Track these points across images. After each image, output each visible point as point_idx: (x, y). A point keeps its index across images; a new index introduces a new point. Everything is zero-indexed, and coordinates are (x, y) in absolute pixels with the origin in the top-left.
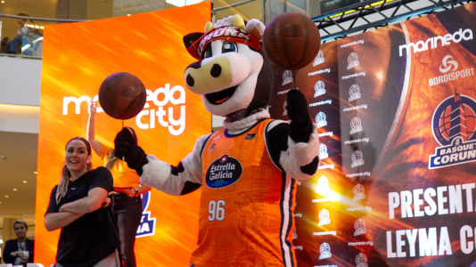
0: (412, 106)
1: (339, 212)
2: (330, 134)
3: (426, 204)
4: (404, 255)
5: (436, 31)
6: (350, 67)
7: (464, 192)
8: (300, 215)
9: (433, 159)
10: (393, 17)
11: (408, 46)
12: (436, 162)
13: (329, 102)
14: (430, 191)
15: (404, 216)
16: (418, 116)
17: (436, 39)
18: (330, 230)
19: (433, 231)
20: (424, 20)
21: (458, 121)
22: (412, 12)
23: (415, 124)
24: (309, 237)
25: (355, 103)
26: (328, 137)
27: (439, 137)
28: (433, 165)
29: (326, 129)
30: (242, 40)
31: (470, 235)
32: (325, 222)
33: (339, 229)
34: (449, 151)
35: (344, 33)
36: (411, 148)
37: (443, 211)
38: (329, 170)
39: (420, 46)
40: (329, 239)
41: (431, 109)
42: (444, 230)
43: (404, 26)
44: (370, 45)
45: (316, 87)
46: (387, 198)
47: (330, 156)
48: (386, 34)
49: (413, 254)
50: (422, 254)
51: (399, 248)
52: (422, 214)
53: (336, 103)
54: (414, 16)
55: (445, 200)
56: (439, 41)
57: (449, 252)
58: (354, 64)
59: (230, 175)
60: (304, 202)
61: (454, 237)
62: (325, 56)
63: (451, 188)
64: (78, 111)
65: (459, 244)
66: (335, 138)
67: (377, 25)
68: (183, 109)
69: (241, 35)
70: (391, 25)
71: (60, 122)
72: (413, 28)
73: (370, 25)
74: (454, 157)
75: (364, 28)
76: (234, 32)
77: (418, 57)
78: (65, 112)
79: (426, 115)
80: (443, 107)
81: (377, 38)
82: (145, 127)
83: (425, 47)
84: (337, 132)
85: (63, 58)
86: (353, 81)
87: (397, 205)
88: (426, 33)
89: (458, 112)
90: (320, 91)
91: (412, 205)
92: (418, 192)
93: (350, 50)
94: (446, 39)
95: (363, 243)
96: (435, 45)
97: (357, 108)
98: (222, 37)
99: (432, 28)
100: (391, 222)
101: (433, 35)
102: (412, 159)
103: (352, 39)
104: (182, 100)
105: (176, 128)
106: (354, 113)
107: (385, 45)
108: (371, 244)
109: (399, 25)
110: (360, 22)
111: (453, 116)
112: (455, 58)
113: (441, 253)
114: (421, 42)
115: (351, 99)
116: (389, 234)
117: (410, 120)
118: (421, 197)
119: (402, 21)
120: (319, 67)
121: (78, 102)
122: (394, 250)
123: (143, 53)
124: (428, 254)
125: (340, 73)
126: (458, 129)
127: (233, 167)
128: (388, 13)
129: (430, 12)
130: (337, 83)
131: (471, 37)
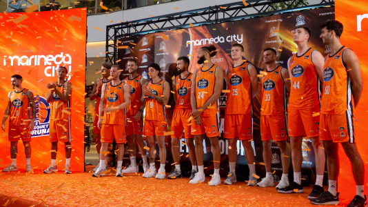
4: (183, 151)
5: (206, 36)
6: (161, 49)
10: (185, 24)
11: (191, 42)
17: (206, 40)
20: (201, 29)
22: (196, 23)
35: (159, 31)
39: (197, 43)
43: (190, 30)
44: (172, 38)
45: (143, 58)
48: (181, 34)
56: (207, 41)
57: (206, 152)
58: (163, 48)
61: (208, 145)
62: (148, 41)
64: (12, 64)
67: (177, 28)
68: (70, 67)
71: (2, 69)
72: (194, 32)
73: (174, 27)
75: (169, 28)
77: (196, 48)
78: (5, 64)
81: (176, 35)
82: (49, 75)
83: (200, 44)
88: (201, 36)
90: (145, 60)
93: (161, 40)
94: (211, 41)
96: (205, 43)
97: (163, 72)
99: (204, 34)
101: (204, 37)
104: (70, 62)
107: (180, 40)
109: (187, 30)
110: (168, 24)
114: (198, 40)
115: (161, 67)
119: (189, 27)
120: (145, 47)
121: (12, 59)
123: (49, 34)
125: (155, 52)
128: (182, 21)
129: (204, 25)
130: (154, 56)
131: (223, 41)
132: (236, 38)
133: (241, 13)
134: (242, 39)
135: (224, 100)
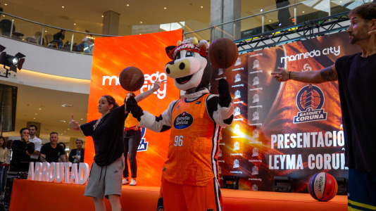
0: (286, 90)
1: (245, 144)
2: (242, 102)
3: (291, 142)
4: (278, 168)
5: (301, 51)
6: (254, 67)
7: (311, 137)
8: (224, 144)
9: (296, 118)
10: (279, 42)
11: (285, 58)
12: (297, 120)
13: (243, 85)
14: (293, 135)
15: (279, 147)
16: (289, 95)
17: (301, 54)
18: (239, 153)
19: (294, 156)
20: (295, 45)
21: (310, 98)
22: (289, 40)
23: (287, 99)
24: (228, 156)
25: (256, 86)
26: (241, 104)
27: (300, 107)
28: (295, 121)
29: (240, 99)
30: (197, 51)
31: (313, 159)
32: (237, 149)
33: (244, 153)
34: (305, 114)
35: (252, 49)
36: (284, 112)
37: (299, 146)
38: (240, 121)
39: (292, 58)
40: (238, 157)
41: (296, 92)
42: (300, 156)
43: (284, 47)
44: (266, 56)
45: (236, 77)
46: (271, 137)
47: (241, 113)
48: (275, 51)
49: (282, 168)
50: (287, 168)
51: (275, 165)
52: (288, 147)
53: (246, 86)
54: (290, 42)
55: (301, 140)
56: (302, 56)
57: (302, 168)
58: (256, 66)
59: (187, 123)
60: (226, 137)
61: (305, 160)
62: (241, 61)
63: (305, 134)
64: (110, 84)
65: (307, 164)
66: (245, 104)
67: (270, 46)
68: (165, 85)
69: (196, 48)
70: (277, 46)
71: (101, 89)
72: (289, 48)
73: (266, 46)
74: (307, 118)
75: (263, 47)
76: (192, 47)
77: (290, 64)
78: (104, 84)
79: (293, 95)
80: (303, 91)
81: (269, 52)
83: (295, 59)
84: (246, 101)
85: (104, 56)
86: (255, 75)
87: (275, 142)
88: (296, 51)
89: (310, 94)
90: (238, 79)
91: (284, 142)
92: (287, 135)
93: (255, 58)
94: (306, 55)
95: (257, 161)
96: (299, 58)
97: (257, 89)
98: (186, 49)
99: (299, 49)
100: (272, 150)
101: (299, 52)
102: (285, 118)
103: (256, 53)
105: (161, 95)
106: (255, 92)
107: (274, 57)
108: (261, 161)
109: (281, 46)
110: (261, 44)
111: (307, 96)
112: (310, 66)
113: (298, 168)
114: (293, 56)
115: (254, 84)
116: (270, 157)
117: (285, 97)
118: (289, 138)
119: (283, 44)
120: (238, 67)
121: (110, 79)
122: (273, 165)
123: (145, 55)
124: (291, 168)
125: (249, 70)
126: (310, 103)
127: (188, 118)
128: (276, 40)
129: (298, 40)
130: (247, 75)
131: (319, 55)
132: (333, 50)
133: (336, 26)
134: (339, 51)
135: (322, 113)
